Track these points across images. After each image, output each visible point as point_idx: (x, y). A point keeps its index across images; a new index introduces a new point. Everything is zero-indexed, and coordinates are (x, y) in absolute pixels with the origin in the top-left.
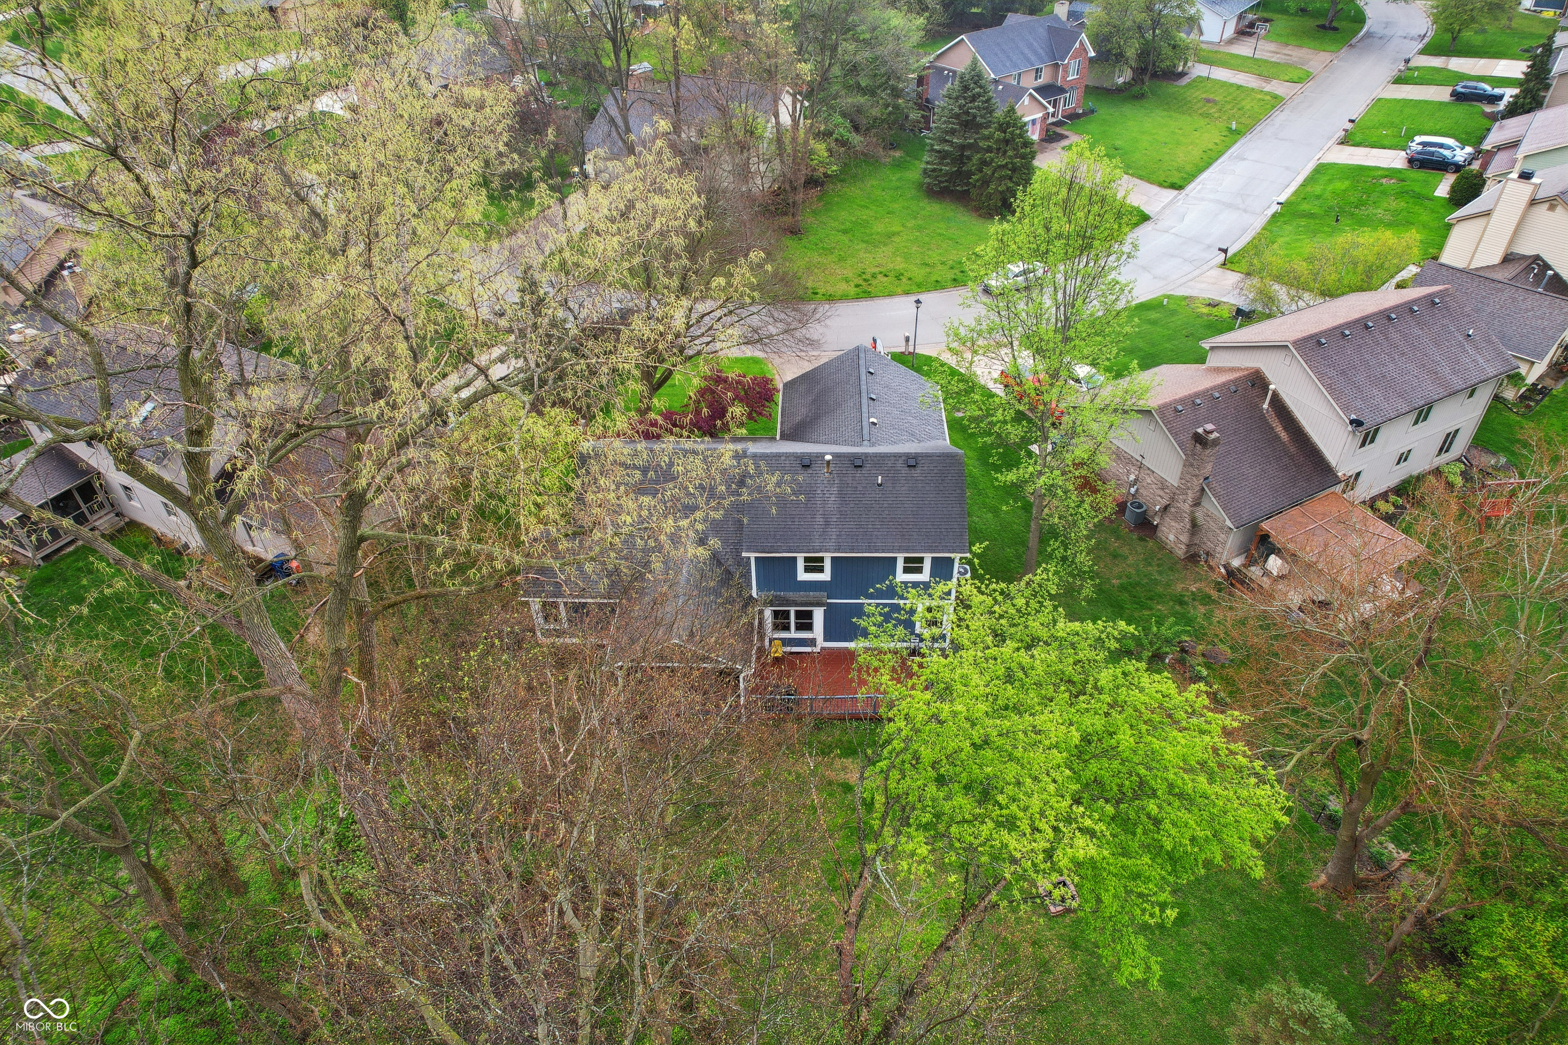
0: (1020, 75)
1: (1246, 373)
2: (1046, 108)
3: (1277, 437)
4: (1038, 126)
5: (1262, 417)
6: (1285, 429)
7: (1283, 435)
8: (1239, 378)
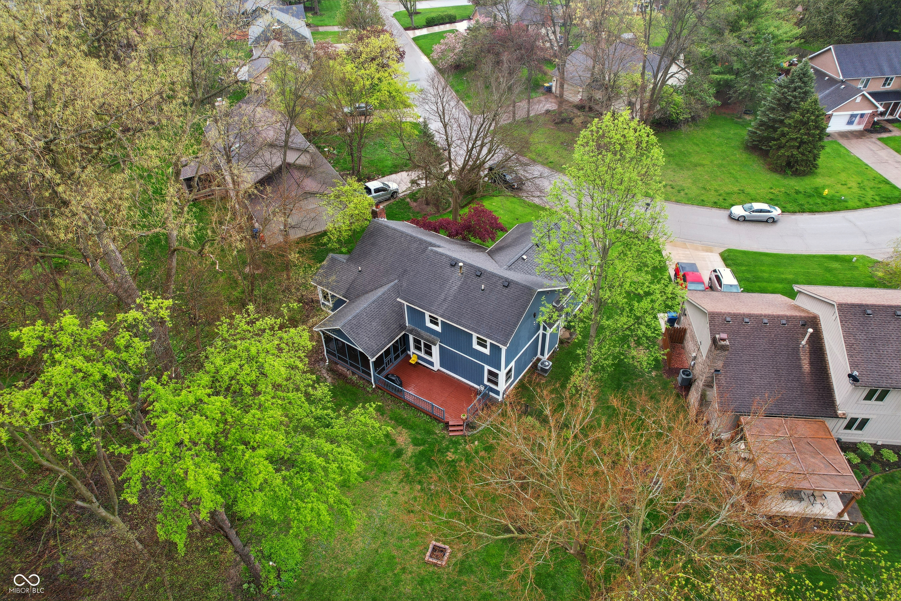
0: (868, 80)
1: (803, 314)
2: (877, 108)
3: (800, 367)
4: (866, 119)
5: (796, 350)
6: (811, 364)
7: (806, 366)
8: (794, 317)
